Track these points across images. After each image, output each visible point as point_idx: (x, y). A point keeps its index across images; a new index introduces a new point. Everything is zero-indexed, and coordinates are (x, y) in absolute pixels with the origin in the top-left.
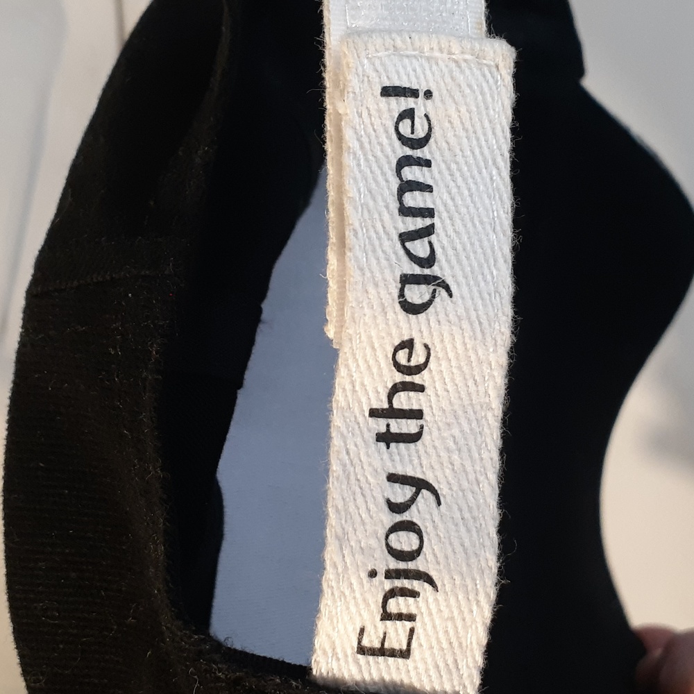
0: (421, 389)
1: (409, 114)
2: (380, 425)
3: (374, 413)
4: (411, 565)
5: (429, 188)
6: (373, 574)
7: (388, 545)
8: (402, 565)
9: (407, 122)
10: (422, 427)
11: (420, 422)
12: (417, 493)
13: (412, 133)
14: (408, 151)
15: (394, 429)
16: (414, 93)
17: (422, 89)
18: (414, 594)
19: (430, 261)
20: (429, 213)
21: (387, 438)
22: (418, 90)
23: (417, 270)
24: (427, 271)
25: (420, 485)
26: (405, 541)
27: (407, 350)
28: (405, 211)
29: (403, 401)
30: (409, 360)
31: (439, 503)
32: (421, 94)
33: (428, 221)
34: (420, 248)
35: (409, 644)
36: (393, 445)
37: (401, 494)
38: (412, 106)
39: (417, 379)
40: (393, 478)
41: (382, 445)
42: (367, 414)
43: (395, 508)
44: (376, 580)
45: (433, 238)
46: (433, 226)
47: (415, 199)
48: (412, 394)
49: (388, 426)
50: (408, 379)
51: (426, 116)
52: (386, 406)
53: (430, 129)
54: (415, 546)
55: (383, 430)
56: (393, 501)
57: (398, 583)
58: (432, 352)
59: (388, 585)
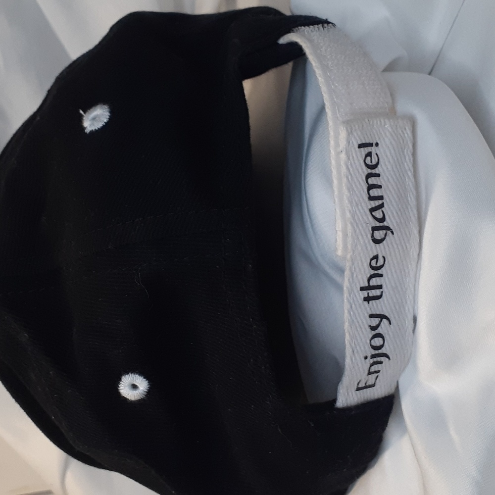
0: (381, 276)
1: (369, 154)
2: (365, 294)
3: (362, 289)
4: (380, 351)
5: (380, 187)
6: (366, 358)
7: (371, 345)
8: (377, 352)
9: (369, 158)
10: (382, 292)
11: (381, 290)
12: (381, 321)
13: (371, 162)
14: (370, 171)
15: (371, 295)
16: (371, 145)
17: (374, 143)
18: (381, 363)
19: (383, 220)
20: (381, 198)
21: (368, 299)
22: (372, 143)
23: (378, 224)
24: (381, 224)
25: (382, 317)
26: (378, 342)
27: (375, 260)
28: (371, 198)
29: (374, 282)
30: (376, 264)
31: (390, 324)
32: (374, 145)
33: (380, 202)
34: (378, 214)
35: (375, 382)
36: (370, 302)
37: (375, 322)
38: (370, 151)
39: (380, 272)
40: (371, 316)
41: (366, 303)
42: (359, 289)
43: (373, 328)
44: (367, 360)
45: (383, 209)
46: (383, 203)
47: (374, 193)
48: (378, 278)
49: (368, 293)
50: (376, 272)
51: (377, 154)
52: (367, 285)
53: (378, 160)
54: (382, 343)
55: (366, 296)
56: (372, 325)
57: (375, 360)
58: (386, 259)
59: (372, 361)
